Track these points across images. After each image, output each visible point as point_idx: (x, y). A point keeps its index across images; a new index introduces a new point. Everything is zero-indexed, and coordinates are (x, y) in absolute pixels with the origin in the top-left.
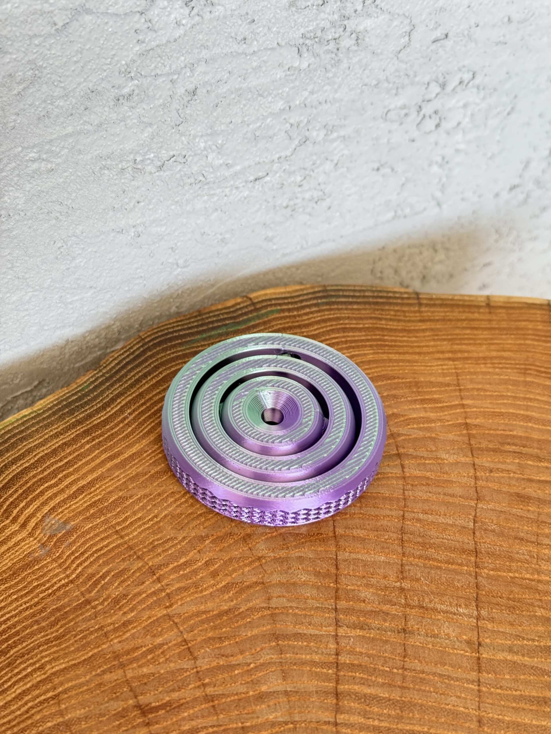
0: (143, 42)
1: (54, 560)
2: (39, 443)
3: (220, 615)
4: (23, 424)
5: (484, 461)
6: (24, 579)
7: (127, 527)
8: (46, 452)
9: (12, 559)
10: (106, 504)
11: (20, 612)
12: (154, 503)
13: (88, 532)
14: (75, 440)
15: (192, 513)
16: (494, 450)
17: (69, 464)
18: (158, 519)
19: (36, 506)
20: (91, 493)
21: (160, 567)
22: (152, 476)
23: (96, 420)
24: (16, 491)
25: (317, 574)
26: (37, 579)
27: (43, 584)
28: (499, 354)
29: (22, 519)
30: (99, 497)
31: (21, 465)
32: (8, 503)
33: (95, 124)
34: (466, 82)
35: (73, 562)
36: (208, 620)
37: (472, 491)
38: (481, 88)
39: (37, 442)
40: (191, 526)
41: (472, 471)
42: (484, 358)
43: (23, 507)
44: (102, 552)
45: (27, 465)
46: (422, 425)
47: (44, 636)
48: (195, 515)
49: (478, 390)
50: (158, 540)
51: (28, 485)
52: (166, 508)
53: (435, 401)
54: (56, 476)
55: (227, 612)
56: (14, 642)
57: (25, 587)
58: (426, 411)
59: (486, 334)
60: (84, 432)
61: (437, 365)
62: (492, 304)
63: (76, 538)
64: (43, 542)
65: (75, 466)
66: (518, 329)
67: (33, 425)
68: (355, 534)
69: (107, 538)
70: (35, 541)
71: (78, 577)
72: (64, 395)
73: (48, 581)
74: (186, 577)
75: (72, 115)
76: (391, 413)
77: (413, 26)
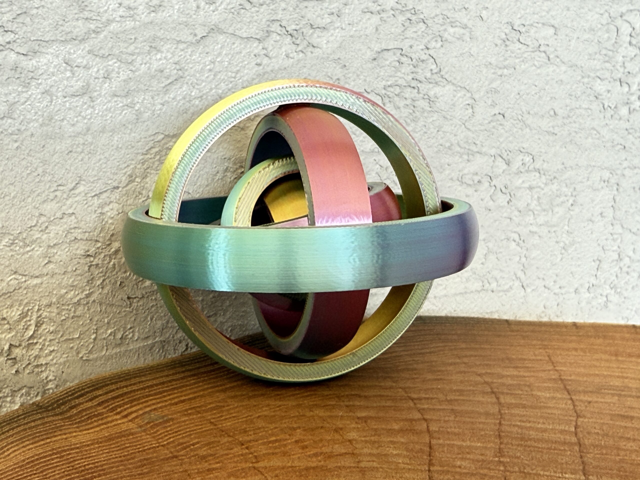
0: (260, 65)
1: (148, 434)
3: (307, 469)
6: (117, 442)
7: (222, 420)
8: (155, 383)
9: (110, 432)
10: (204, 408)
11: (109, 459)
12: (249, 410)
13: (183, 422)
14: (182, 378)
15: (285, 416)
17: (174, 389)
18: (252, 418)
19: (138, 408)
20: (190, 403)
21: (249, 441)
22: (250, 396)
23: (203, 370)
24: (123, 400)
25: (410, 450)
26: (130, 443)
27: (135, 446)
29: (124, 413)
30: (198, 405)
31: (132, 388)
32: (113, 406)
35: (166, 436)
36: (294, 471)
38: (542, 172)
39: (148, 378)
40: (283, 422)
41: (570, 402)
42: (575, 349)
43: (128, 407)
44: (195, 432)
45: (137, 388)
46: (515, 379)
47: (128, 473)
48: (288, 417)
50: (250, 428)
51: (135, 397)
52: (260, 412)
53: (528, 367)
54: (161, 394)
55: (313, 468)
57: (117, 447)
58: (519, 372)
60: (192, 375)
63: (172, 424)
64: (141, 425)
65: (180, 390)
67: (146, 371)
68: (449, 430)
69: (201, 425)
70: (133, 424)
71: (168, 444)
73: (140, 444)
74: (275, 448)
76: (484, 372)
77: (475, 100)
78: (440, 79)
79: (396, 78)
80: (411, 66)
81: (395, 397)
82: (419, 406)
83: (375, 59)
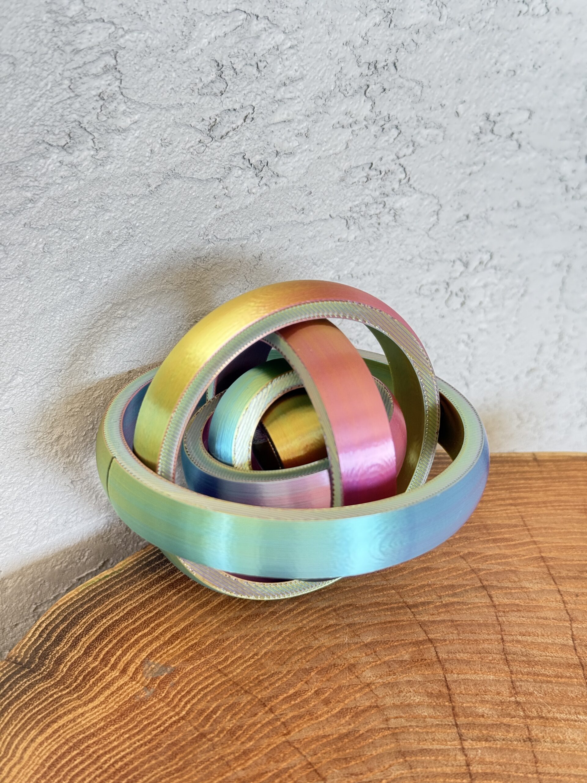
0: (220, 207)
1: (160, 700)
2: (126, 598)
3: (341, 738)
4: (106, 583)
5: (568, 587)
6: (133, 719)
7: (229, 666)
8: (134, 605)
9: (118, 702)
10: (203, 647)
11: (135, 749)
13: (190, 673)
15: (291, 650)
16: (575, 578)
19: (133, 654)
20: (186, 638)
21: (270, 699)
22: (245, 619)
25: (430, 695)
26: (147, 718)
27: (154, 722)
28: (558, 498)
29: (121, 665)
30: (195, 641)
31: (112, 618)
33: (175, 283)
34: (485, 263)
35: (180, 700)
36: (329, 744)
37: (564, 614)
38: (498, 268)
39: (123, 598)
40: (293, 660)
41: (559, 597)
42: (544, 502)
43: (120, 655)
44: (208, 689)
45: (117, 618)
46: (499, 561)
47: (164, 769)
48: (295, 651)
49: (545, 528)
50: (262, 675)
51: (122, 635)
52: (264, 647)
53: (506, 540)
54: (148, 626)
55: (346, 735)
56: (134, 777)
57: (136, 726)
58: (500, 549)
59: (540, 483)
60: (169, 586)
61: (501, 510)
62: (539, 458)
63: (179, 679)
64: (146, 684)
65: (166, 616)
66: (568, 477)
67: (116, 584)
68: (458, 657)
69: (210, 676)
70: (138, 684)
71: (188, 713)
72: (143, 556)
73: (158, 719)
74: (298, 706)
76: (466, 552)
77: (441, 205)
78: (408, 189)
79: (363, 197)
80: (380, 181)
81: (391, 604)
82: (419, 617)
83: (342, 180)
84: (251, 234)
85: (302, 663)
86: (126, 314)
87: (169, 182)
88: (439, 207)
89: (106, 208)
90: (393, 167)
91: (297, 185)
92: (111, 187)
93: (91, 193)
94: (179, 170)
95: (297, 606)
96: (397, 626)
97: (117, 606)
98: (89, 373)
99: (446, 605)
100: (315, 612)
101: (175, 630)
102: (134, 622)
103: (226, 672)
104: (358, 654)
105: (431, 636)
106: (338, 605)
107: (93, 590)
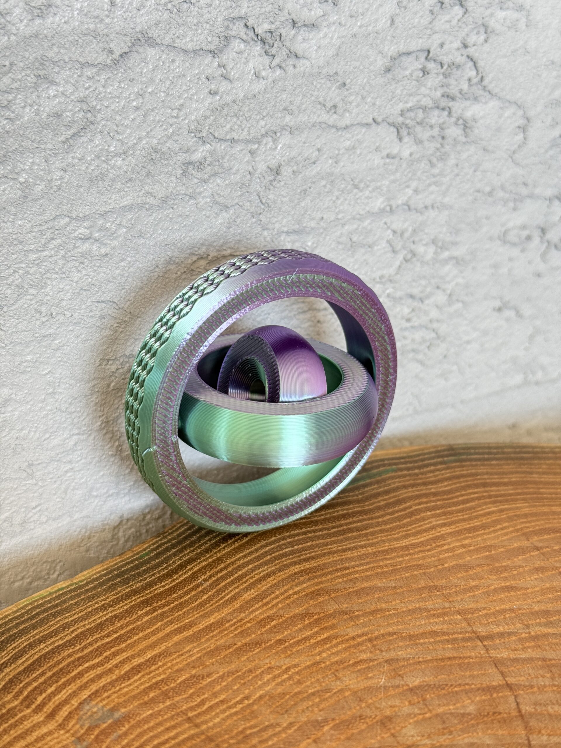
0: (216, 93)
2: (79, 618)
4: (58, 597)
7: (204, 713)
8: (88, 627)
10: (172, 685)
12: (242, 682)
13: (146, 721)
14: (129, 612)
15: (299, 693)
17: (119, 640)
18: (251, 701)
19: (70, 691)
20: (151, 672)
22: (239, 649)
23: (158, 589)
24: (43, 673)
29: (50, 707)
30: (163, 677)
31: (53, 643)
32: (30, 689)
33: (159, 196)
39: (76, 616)
40: (300, 708)
43: (52, 693)
45: (61, 642)
48: (305, 695)
50: (251, 727)
51: (61, 666)
52: (260, 687)
54: (101, 654)
60: (142, 602)
63: (128, 729)
64: (79, 735)
65: (129, 642)
67: (71, 598)
68: (551, 711)
69: (174, 727)
70: (67, 735)
72: (116, 564)
75: (130, 180)
77: (528, 120)
78: (481, 92)
79: (418, 97)
80: (441, 77)
81: (454, 633)
82: (493, 653)
83: (388, 70)
84: (263, 136)
85: (312, 711)
86: (91, 233)
87: (141, 50)
88: (525, 122)
89: (50, 79)
90: (460, 59)
91: (324, 71)
92: (56, 49)
93: (27, 55)
94: (153, 33)
95: (317, 632)
96: (459, 665)
97: (64, 627)
98: (43, 314)
99: (535, 638)
100: (342, 642)
101: (136, 661)
102: (82, 649)
103: (198, 721)
104: (397, 702)
105: (511, 680)
106: (376, 633)
107: (38, 606)
